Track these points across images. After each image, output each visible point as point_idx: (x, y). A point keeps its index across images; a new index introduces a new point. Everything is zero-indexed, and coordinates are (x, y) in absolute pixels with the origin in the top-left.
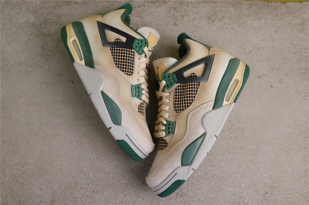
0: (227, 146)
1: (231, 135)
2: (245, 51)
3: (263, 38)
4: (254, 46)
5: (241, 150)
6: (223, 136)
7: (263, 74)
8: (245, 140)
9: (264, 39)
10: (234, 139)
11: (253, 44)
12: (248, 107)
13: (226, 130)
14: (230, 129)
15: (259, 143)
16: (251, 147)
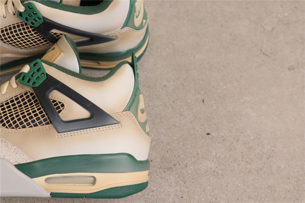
0: (244, 185)
1: (249, 166)
2: (264, 29)
3: (293, 6)
4: (279, 21)
5: (269, 191)
6: (234, 169)
7: (298, 64)
8: (275, 175)
9: (295, 7)
10: (256, 172)
11: (277, 17)
12: (276, 119)
13: (240, 159)
14: (246, 157)
15: (301, 178)
16: (287, 186)
